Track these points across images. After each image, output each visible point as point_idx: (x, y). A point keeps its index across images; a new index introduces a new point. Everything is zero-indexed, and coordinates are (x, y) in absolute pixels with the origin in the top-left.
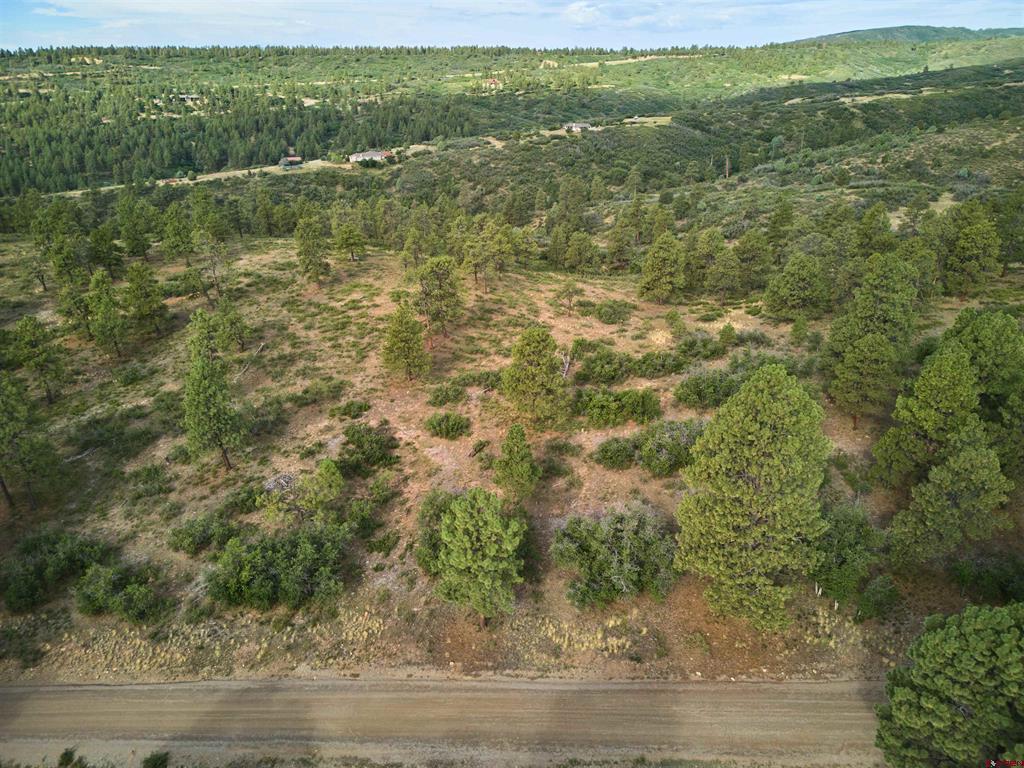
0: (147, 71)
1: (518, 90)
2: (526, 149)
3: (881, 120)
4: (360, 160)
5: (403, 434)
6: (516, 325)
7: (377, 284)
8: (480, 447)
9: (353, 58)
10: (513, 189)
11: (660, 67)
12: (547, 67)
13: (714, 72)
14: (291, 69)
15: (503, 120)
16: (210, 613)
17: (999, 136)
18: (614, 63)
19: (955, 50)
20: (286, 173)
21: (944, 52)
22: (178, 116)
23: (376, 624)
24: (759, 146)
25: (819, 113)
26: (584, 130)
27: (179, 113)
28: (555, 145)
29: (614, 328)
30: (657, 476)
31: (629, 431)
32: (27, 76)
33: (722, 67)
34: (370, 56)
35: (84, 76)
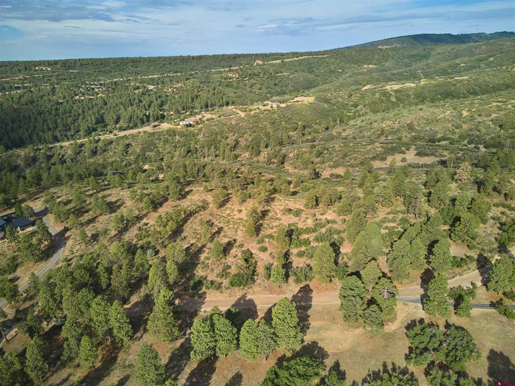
0: (72, 73)
1: (245, 78)
2: (254, 116)
3: (402, 97)
4: (184, 124)
5: (254, 251)
6: (272, 219)
7: (232, 207)
8: (271, 254)
9: (168, 63)
10: (250, 135)
11: (310, 62)
12: (258, 65)
13: (334, 64)
14: (139, 69)
15: (240, 94)
16: (228, 288)
17: (443, 112)
18: (288, 60)
19: (443, 50)
20: (154, 131)
21: (438, 52)
22: (93, 97)
23: (260, 289)
24: (352, 110)
25: (377, 94)
26: (278, 106)
27: (93, 96)
28: (266, 114)
29: (298, 218)
30: (309, 259)
31: (303, 249)
32: (17, 78)
33: (338, 62)
34: (175, 61)
35: (44, 77)
